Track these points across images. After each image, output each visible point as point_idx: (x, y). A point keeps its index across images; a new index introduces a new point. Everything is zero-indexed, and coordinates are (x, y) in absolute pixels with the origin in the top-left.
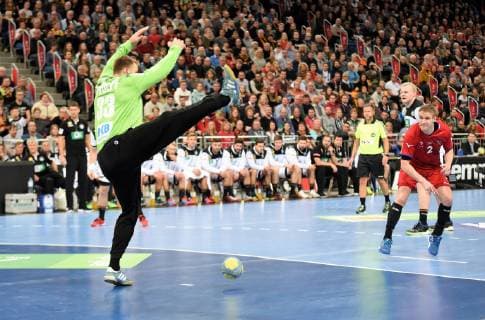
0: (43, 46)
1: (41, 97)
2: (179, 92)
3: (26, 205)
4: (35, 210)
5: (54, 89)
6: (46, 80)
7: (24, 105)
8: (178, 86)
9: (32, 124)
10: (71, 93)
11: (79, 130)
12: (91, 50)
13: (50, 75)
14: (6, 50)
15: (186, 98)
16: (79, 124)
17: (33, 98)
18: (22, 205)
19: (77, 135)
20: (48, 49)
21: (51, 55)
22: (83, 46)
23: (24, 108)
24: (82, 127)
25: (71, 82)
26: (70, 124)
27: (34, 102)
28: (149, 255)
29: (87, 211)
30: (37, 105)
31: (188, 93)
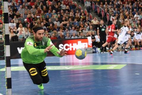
0: (94, 3)
1: (93, 18)
2: (135, 16)
3: (89, 50)
4: (92, 52)
5: (97, 16)
6: (95, 13)
7: (88, 21)
8: (135, 14)
9: (91, 26)
10: (103, 17)
11: (104, 28)
12: (108, 4)
13: (96, 12)
14: (83, 5)
15: (138, 17)
16: (103, 26)
17: (91, 19)
18: (88, 51)
19: (103, 30)
20: (95, 4)
21: (96, 6)
22: (106, 3)
23: (89, 22)
24: (104, 27)
25: (103, 14)
26: (101, 26)
27: (91, 20)
28: (126, 65)
29: (107, 52)
30: (92, 21)
31: (138, 16)
